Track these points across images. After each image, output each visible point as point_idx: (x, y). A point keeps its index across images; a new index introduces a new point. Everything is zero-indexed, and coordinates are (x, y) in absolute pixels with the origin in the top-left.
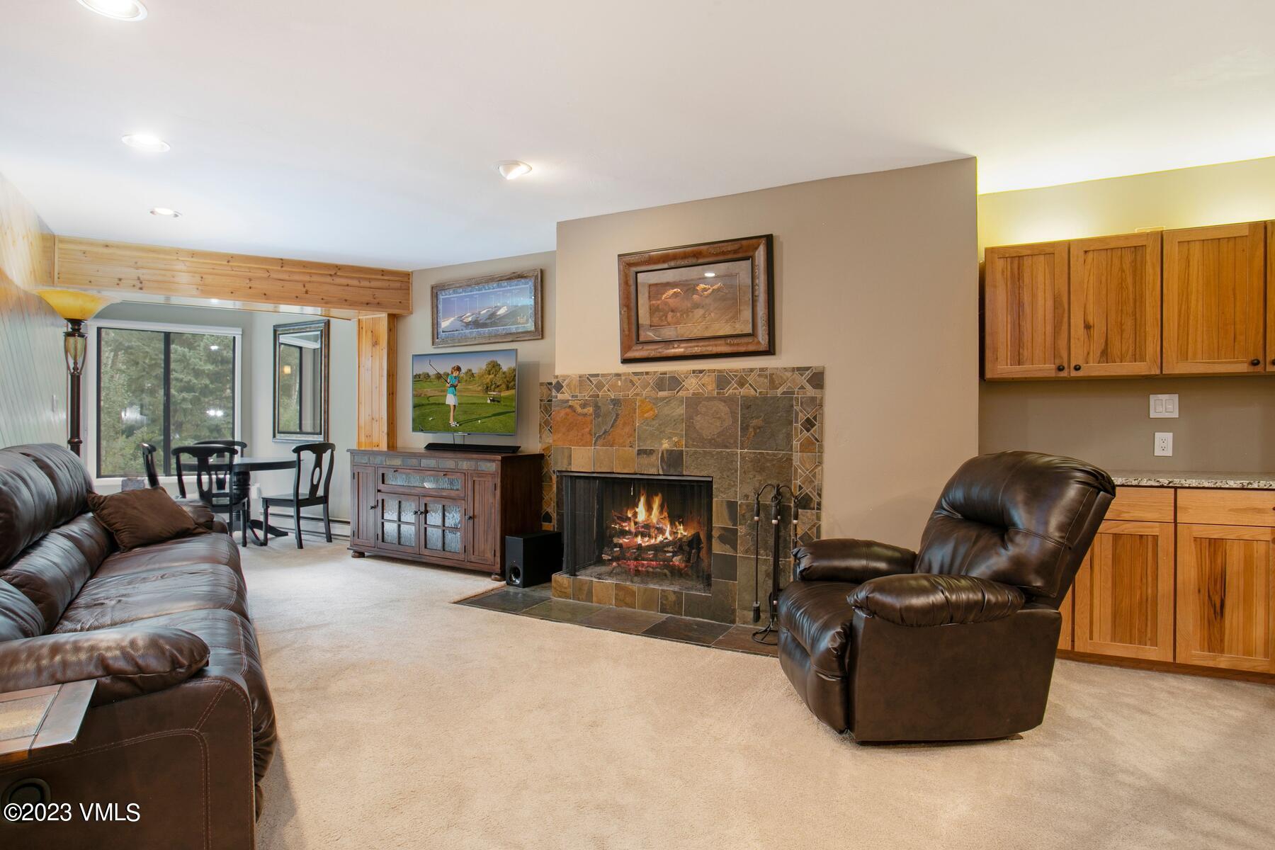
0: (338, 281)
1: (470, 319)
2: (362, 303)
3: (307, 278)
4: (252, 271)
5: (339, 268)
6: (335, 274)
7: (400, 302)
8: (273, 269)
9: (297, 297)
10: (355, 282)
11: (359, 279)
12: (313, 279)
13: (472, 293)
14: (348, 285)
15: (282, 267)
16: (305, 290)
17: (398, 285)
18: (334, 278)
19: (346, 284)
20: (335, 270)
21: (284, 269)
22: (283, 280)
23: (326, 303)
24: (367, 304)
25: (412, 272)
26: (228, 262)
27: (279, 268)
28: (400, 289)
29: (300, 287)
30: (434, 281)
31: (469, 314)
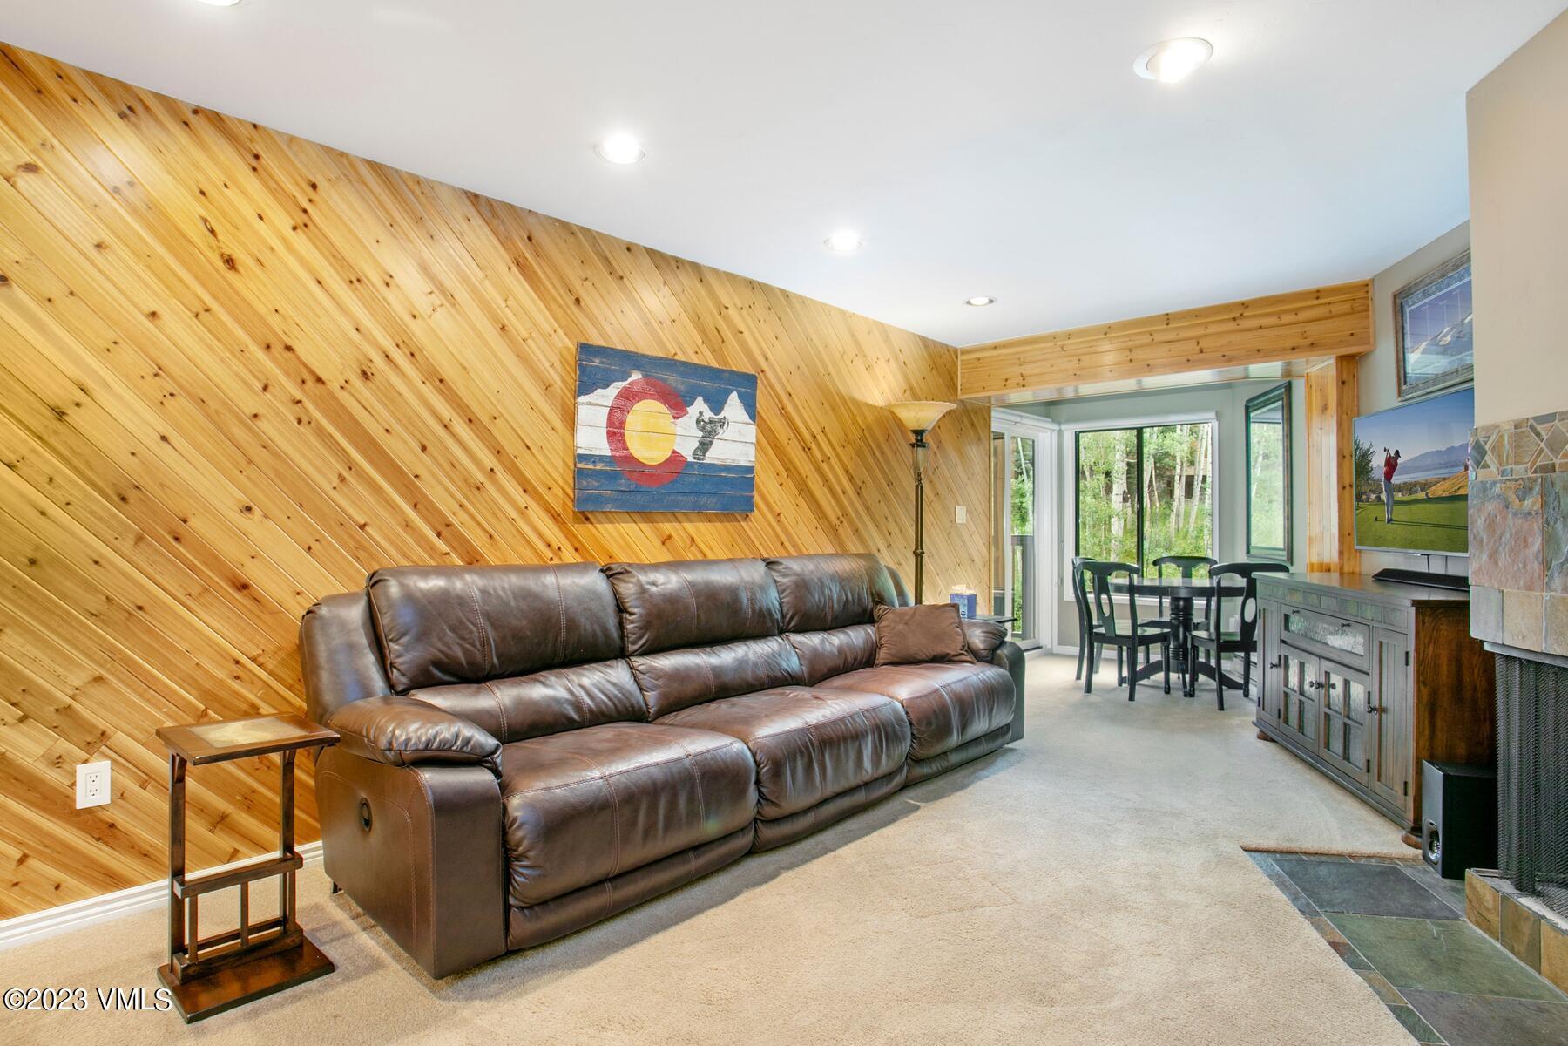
0: (1245, 324)
1: (1449, 338)
2: (1284, 349)
3: (1200, 331)
4: (1132, 339)
5: (1245, 305)
6: (1241, 315)
7: (1352, 334)
8: (1155, 331)
9: (1188, 360)
10: (1273, 320)
11: (1279, 314)
12: (1210, 330)
13: (1450, 288)
14: (1261, 327)
15: (1168, 324)
16: (1198, 348)
17: (1346, 307)
18: (1239, 322)
19: (1258, 325)
20: (1240, 310)
21: (1170, 326)
22: (1170, 342)
23: (1230, 360)
24: (1293, 349)
25: (1372, 280)
26: (1106, 334)
27: (1165, 326)
28: (1353, 312)
29: (1193, 346)
30: (1398, 285)
31: (1447, 329)
